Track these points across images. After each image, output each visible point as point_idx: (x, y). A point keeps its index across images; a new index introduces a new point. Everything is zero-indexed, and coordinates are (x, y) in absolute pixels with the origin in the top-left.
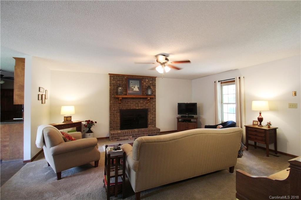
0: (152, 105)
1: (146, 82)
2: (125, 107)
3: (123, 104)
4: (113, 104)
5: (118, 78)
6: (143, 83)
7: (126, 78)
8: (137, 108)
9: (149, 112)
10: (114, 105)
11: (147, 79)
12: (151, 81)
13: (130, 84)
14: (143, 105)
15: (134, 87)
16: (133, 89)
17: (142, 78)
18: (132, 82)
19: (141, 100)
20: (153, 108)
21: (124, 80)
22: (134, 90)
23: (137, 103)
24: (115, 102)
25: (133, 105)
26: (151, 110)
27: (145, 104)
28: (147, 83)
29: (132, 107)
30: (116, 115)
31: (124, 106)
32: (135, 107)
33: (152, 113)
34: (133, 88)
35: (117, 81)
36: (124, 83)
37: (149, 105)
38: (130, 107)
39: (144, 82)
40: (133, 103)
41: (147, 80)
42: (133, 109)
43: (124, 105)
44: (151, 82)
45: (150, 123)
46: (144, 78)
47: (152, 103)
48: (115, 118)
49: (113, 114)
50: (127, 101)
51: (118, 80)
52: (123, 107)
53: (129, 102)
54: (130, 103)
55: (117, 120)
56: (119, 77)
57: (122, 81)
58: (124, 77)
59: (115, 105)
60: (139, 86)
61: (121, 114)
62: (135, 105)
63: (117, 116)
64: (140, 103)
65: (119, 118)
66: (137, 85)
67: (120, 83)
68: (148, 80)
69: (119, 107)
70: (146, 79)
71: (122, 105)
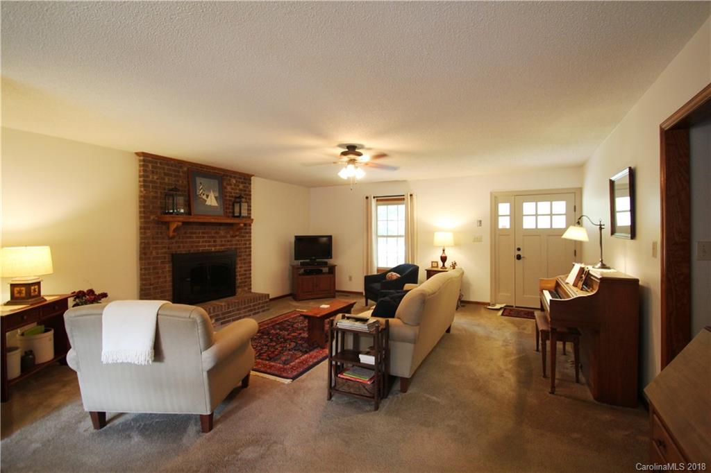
0: (244, 240)
1: (231, 185)
2: (184, 247)
3: (181, 240)
4: (153, 238)
5: (166, 167)
6: (226, 188)
7: (185, 169)
8: (213, 249)
9: (239, 258)
10: (157, 243)
11: (235, 177)
12: (242, 183)
13: (198, 187)
14: (225, 241)
15: (207, 196)
16: (206, 201)
17: (224, 175)
18: (201, 181)
19: (222, 228)
20: (246, 248)
21: (181, 174)
22: (207, 203)
23: (213, 237)
24: (160, 235)
25: (203, 242)
26: (242, 252)
27: (230, 239)
28: (233, 186)
29: (201, 246)
30: (160, 271)
31: (182, 245)
32: (209, 246)
33: (244, 259)
34: (204, 197)
35: (163, 175)
36: (181, 182)
37: (238, 241)
38: (197, 246)
39: (227, 184)
40: (203, 237)
41: (234, 182)
42: (203, 253)
43: (182, 242)
44: (241, 186)
45: (240, 283)
46: (227, 176)
47: (243, 237)
48: (159, 277)
49: (154, 268)
50: (189, 231)
51: (165, 174)
52: (179, 247)
53: (195, 233)
54: (197, 237)
55: (166, 282)
56: (168, 165)
57: (175, 176)
58: (181, 167)
59: (160, 241)
60: (217, 195)
61: (173, 267)
62: (209, 242)
63: (163, 273)
64: (220, 237)
65: (169, 279)
66: (213, 192)
67: (170, 182)
68: (236, 181)
69: (168, 248)
70: (231, 177)
71: (177, 242)
